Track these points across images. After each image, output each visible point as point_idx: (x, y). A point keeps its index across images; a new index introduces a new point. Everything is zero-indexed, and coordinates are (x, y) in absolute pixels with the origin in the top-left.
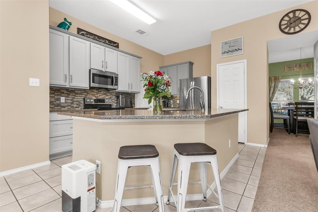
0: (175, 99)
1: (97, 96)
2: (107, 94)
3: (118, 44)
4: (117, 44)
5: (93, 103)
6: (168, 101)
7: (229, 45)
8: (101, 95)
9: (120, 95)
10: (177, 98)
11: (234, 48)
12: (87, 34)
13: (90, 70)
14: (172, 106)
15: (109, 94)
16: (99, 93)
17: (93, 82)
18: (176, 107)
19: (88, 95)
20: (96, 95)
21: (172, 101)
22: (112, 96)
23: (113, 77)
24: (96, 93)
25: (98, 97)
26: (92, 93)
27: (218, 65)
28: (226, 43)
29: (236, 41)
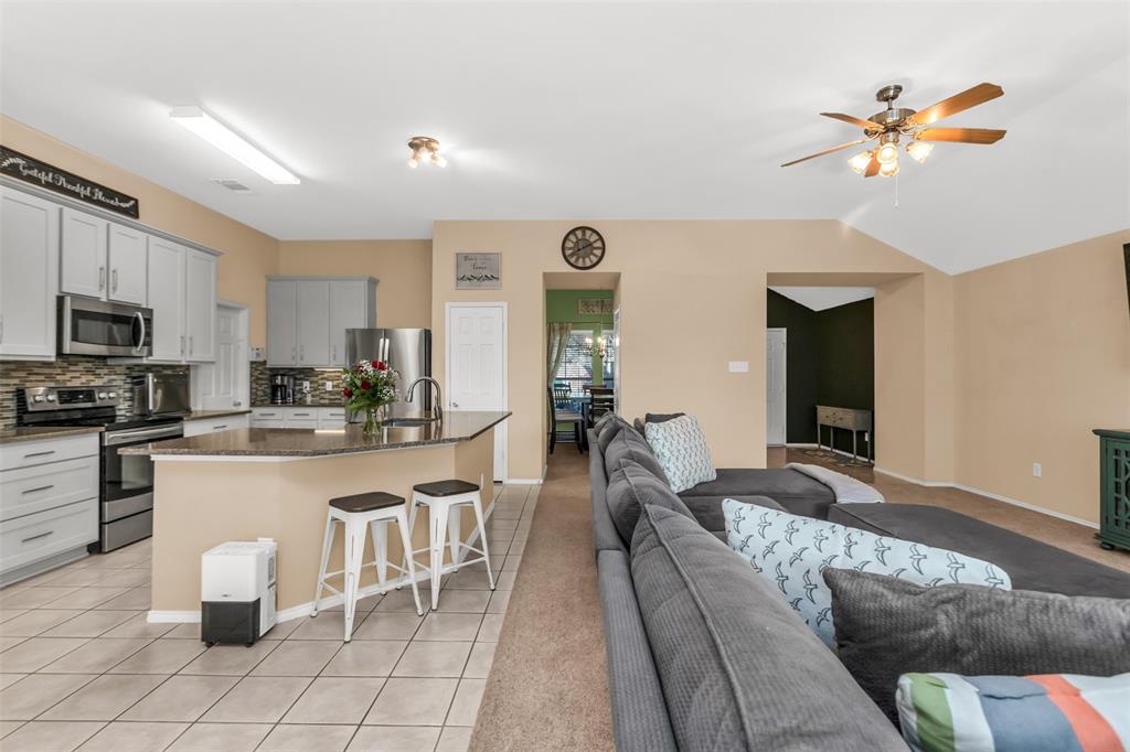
0: (320, 377)
1: (65, 381)
2: (98, 371)
3: (136, 201)
4: (132, 202)
5: (58, 406)
6: (295, 385)
7: (473, 262)
8: (78, 374)
9: (150, 376)
10: (326, 375)
11: (484, 273)
12: (30, 168)
13: (60, 301)
14: (309, 399)
15: (106, 371)
16: (72, 368)
17: (75, 338)
18: (322, 401)
19: (33, 378)
20: (58, 377)
21: (306, 384)
22: (114, 377)
23: (137, 319)
24: (59, 371)
25: (69, 384)
26: (47, 371)
27: (447, 305)
28: (466, 257)
29: (486, 256)
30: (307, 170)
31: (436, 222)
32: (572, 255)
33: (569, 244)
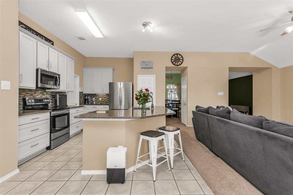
0: (98, 97)
1: (35, 96)
2: (44, 93)
3: (53, 42)
4: (52, 42)
5: (33, 104)
6: (91, 99)
7: (145, 63)
8: (38, 94)
9: (58, 95)
10: (99, 96)
11: (149, 66)
12: (26, 28)
13: (37, 70)
14: (94, 103)
15: (46, 93)
16: (37, 92)
17: (41, 82)
18: (98, 104)
19: (27, 95)
20: (34, 95)
21: (94, 99)
22: (48, 95)
23: (56, 77)
24: (34, 93)
25: (36, 97)
26: (30, 93)
27: (138, 75)
28: (144, 62)
29: (150, 62)
30: (106, 33)
31: (134, 52)
32: (174, 62)
33: (173, 59)
